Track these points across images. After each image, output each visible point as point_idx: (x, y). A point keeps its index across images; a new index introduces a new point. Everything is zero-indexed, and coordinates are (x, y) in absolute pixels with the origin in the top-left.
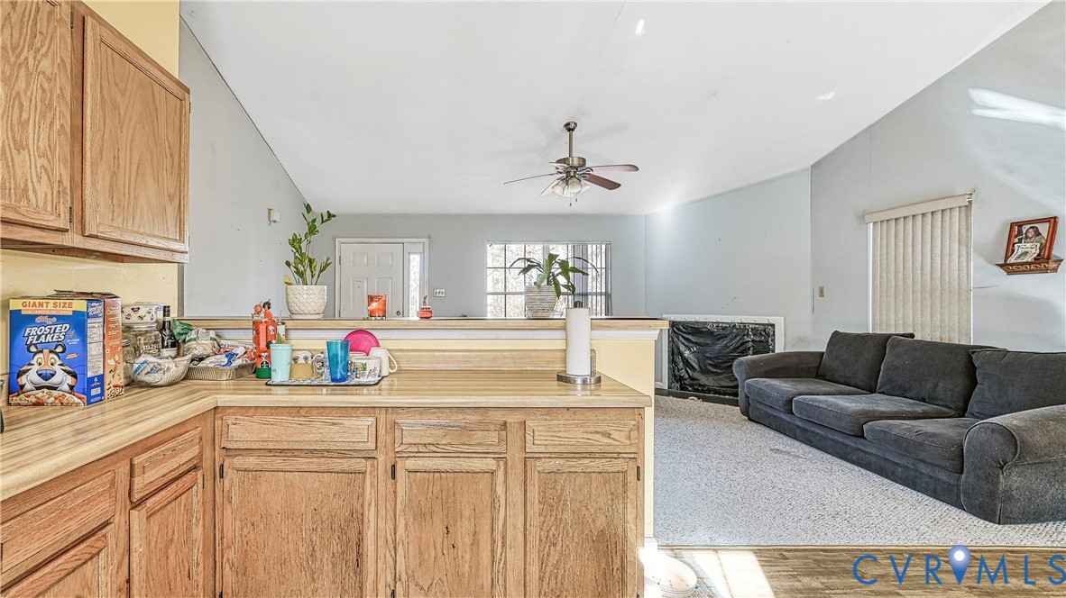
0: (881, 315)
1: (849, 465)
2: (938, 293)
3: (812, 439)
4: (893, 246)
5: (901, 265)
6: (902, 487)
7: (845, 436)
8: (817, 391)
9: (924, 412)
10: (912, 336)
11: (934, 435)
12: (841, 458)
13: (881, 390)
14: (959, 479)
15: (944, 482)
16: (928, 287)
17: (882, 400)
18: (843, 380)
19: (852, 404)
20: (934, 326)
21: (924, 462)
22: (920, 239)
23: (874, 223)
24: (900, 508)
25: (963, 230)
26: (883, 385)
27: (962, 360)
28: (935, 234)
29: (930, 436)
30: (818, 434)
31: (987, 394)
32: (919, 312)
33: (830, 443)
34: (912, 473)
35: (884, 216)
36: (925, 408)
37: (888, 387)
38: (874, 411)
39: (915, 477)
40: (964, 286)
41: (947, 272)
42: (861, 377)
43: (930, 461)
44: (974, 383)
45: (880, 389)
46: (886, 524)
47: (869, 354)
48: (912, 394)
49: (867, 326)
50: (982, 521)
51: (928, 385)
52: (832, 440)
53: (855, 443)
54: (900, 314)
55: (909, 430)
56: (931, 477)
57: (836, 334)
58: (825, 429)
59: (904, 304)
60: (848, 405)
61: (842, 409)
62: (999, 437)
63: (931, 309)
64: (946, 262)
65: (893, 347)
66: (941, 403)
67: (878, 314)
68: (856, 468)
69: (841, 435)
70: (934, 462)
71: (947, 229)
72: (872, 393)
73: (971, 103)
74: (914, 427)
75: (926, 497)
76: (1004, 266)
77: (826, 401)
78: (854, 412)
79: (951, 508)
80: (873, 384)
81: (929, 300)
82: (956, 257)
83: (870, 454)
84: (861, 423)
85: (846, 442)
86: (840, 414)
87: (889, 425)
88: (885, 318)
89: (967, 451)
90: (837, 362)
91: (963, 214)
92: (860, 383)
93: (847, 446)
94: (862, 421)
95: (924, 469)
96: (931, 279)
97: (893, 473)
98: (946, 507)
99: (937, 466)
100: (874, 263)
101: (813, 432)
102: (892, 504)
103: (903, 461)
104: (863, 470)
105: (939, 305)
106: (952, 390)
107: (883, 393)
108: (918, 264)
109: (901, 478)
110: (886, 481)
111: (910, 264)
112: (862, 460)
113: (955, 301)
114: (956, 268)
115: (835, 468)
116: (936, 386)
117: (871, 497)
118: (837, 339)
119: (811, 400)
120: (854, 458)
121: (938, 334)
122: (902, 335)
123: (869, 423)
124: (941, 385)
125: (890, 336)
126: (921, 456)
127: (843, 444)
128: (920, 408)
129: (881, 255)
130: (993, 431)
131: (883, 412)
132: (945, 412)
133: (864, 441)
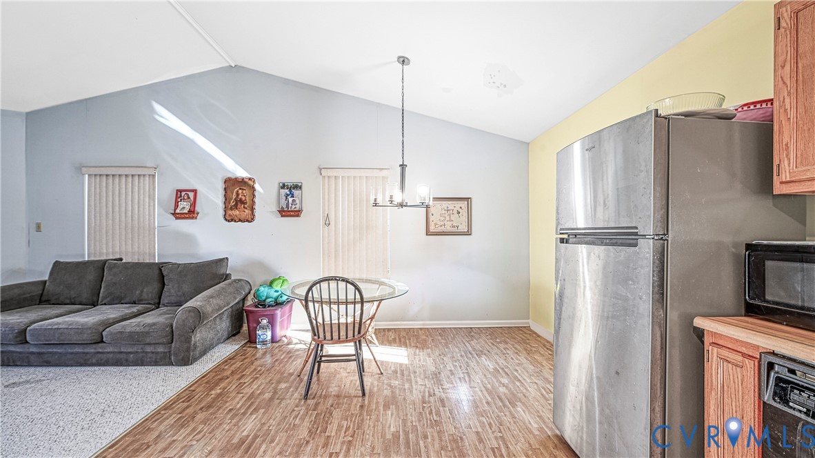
0: (95, 245)
1: (89, 368)
2: (136, 229)
3: (50, 359)
4: (105, 195)
5: (111, 209)
6: (134, 368)
7: (85, 346)
8: (49, 315)
9: (138, 310)
10: (121, 259)
11: (154, 324)
12: (81, 365)
13: (103, 303)
14: (170, 348)
15: (161, 352)
16: (130, 226)
17: (108, 309)
18: (68, 301)
19: (88, 318)
20: (133, 251)
21: (149, 344)
22: (124, 191)
23: (89, 175)
24: (141, 382)
25: (151, 190)
26: (104, 298)
27: (157, 272)
28: (134, 190)
29: (152, 326)
30: (56, 353)
31: (172, 291)
32: (124, 243)
33: (69, 356)
34: (141, 355)
35: (98, 171)
36: (137, 308)
37: (108, 299)
38: (108, 319)
39: (143, 356)
40: (152, 226)
41: (142, 216)
42: (86, 295)
43: (154, 342)
44: (164, 285)
45: (102, 301)
46: (140, 399)
47: (91, 276)
48: (125, 301)
49: (84, 255)
50: (184, 367)
51: (137, 292)
52: (72, 353)
53: (95, 349)
54: (110, 244)
55: (138, 325)
56: (153, 353)
57: (57, 264)
58: (64, 346)
59: (113, 237)
60: (86, 320)
61: (82, 325)
62: (193, 314)
63: (132, 240)
64: (141, 209)
65: (110, 269)
66: (146, 302)
67: (93, 245)
68: (96, 368)
69: (81, 346)
70: (157, 342)
71: (142, 188)
72: (95, 306)
73: (153, 111)
74: (139, 322)
75: (150, 368)
76: (174, 214)
77: (65, 322)
78: (94, 324)
79: (166, 367)
80: (95, 299)
81: (130, 234)
82: (147, 207)
83: (108, 353)
84: (101, 331)
85: (86, 351)
86: (81, 330)
87: (123, 327)
88: (98, 248)
89: (176, 328)
90: (62, 287)
91: (151, 179)
92: (84, 301)
93: (87, 353)
94: (101, 329)
95: (149, 349)
96: (132, 220)
97: (127, 360)
98: (164, 368)
99: (157, 344)
100: (89, 206)
101: (51, 353)
102: (135, 383)
103: (135, 349)
104: (102, 368)
105: (137, 237)
106: (151, 293)
107: (105, 304)
108: (123, 209)
109: (133, 362)
110: (121, 368)
111: (117, 209)
112: (101, 360)
113: (147, 235)
114: (147, 213)
115: (80, 376)
116: (142, 292)
117: (119, 385)
118: (59, 268)
119: (49, 325)
120: (94, 361)
121: (136, 257)
122: (115, 260)
123: (108, 329)
124: (145, 290)
125: (105, 261)
126: (148, 341)
127: (84, 353)
128: (135, 309)
129: (95, 200)
130: (190, 311)
131: (114, 318)
132: (149, 308)
133: (105, 344)
